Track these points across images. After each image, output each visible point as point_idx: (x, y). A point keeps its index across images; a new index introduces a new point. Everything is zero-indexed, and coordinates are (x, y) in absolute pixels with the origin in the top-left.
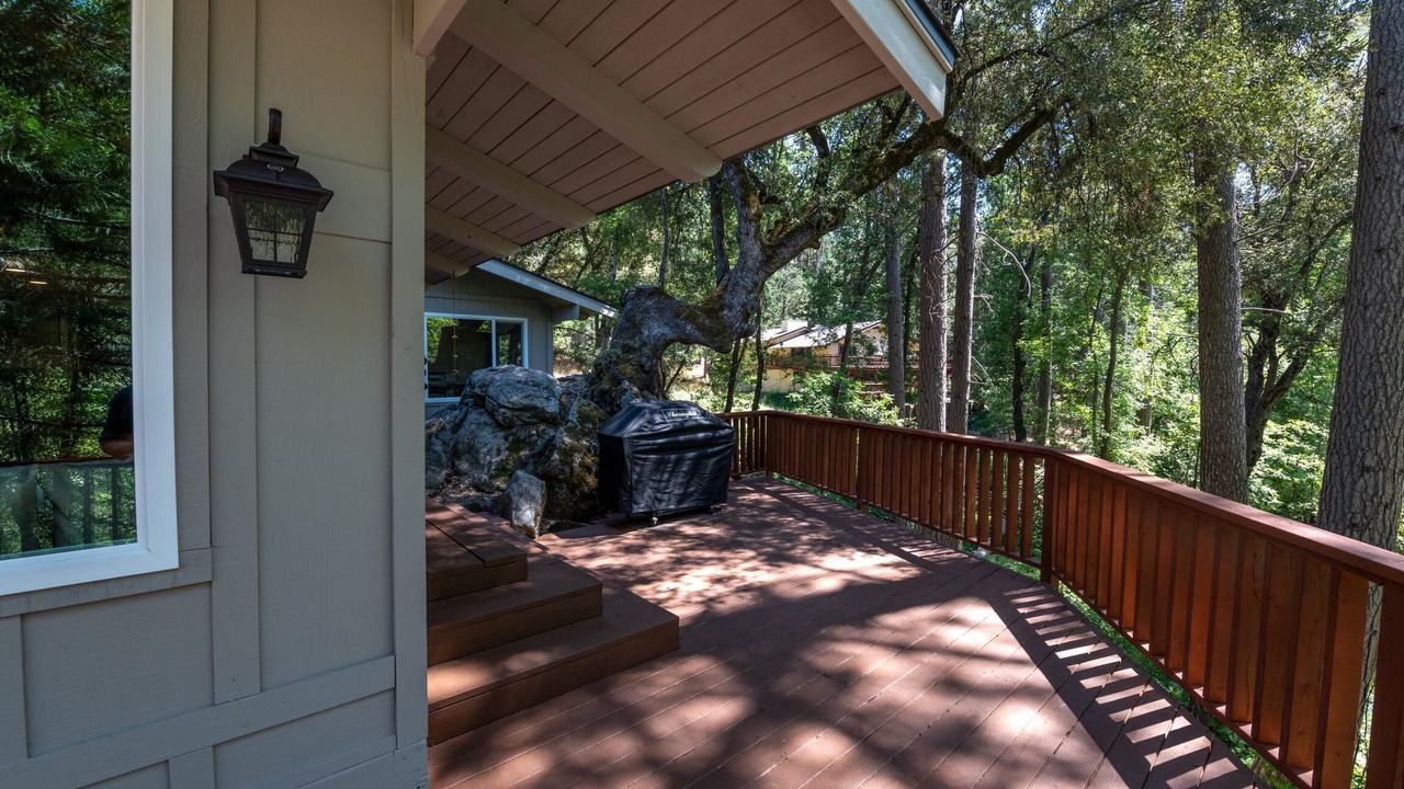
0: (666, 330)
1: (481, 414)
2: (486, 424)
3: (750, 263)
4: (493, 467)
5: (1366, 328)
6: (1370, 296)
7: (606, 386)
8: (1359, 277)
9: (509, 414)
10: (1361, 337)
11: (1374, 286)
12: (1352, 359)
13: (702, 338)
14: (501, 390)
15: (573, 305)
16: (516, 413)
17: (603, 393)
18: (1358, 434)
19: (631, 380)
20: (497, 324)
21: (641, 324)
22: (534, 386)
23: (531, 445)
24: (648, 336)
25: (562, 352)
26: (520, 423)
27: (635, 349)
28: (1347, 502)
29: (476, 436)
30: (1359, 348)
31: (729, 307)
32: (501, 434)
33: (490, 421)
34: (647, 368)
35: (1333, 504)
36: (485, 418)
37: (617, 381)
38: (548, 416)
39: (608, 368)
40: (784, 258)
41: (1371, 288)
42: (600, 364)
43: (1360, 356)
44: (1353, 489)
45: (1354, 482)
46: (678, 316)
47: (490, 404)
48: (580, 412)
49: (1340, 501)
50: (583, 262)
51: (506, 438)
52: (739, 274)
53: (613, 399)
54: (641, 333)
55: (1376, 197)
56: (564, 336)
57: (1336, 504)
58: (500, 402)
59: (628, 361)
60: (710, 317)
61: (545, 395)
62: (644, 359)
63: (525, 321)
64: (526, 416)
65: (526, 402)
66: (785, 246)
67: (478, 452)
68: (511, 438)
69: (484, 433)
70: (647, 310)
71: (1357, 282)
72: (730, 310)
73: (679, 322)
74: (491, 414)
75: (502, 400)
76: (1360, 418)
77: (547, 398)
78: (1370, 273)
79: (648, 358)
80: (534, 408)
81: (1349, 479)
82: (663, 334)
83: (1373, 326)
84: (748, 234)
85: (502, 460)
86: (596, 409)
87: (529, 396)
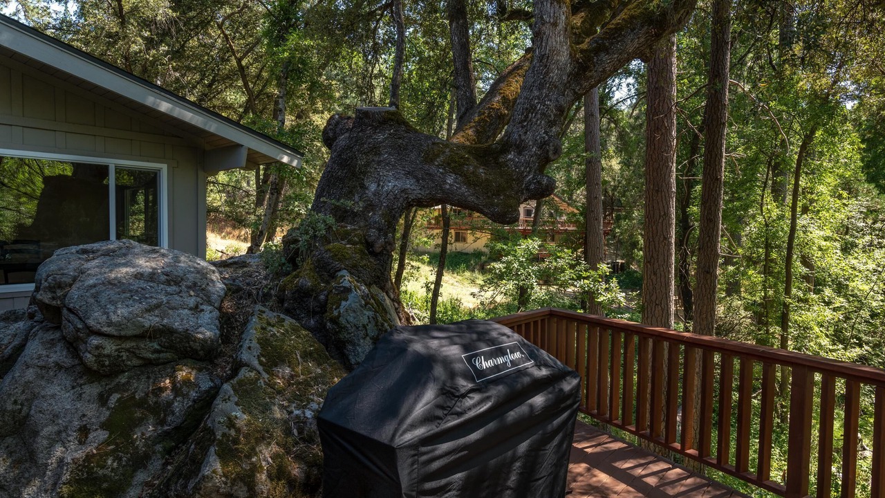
0: (409, 184)
1: (52, 344)
2: (59, 366)
3: (554, 74)
4: (66, 477)
7: (306, 279)
9: (110, 347)
13: (472, 199)
14: (95, 296)
15: (239, 146)
16: (128, 345)
17: (303, 294)
19: (354, 269)
20: (119, 170)
21: (365, 173)
22: (168, 283)
23: (160, 411)
24: (376, 194)
25: (216, 210)
26: (136, 362)
27: (355, 215)
29: (35, 396)
31: (518, 147)
32: (92, 390)
33: (68, 362)
34: (377, 248)
36: (59, 355)
37: (326, 271)
38: (197, 346)
39: (310, 247)
40: (604, 71)
42: (296, 241)
46: (432, 161)
47: (71, 325)
48: (264, 343)
50: (241, 110)
51: (103, 399)
52: (536, 93)
53: (323, 307)
54: (363, 187)
56: (219, 192)
58: (91, 322)
59: (345, 236)
60: (485, 164)
61: (192, 302)
62: (373, 232)
63: (164, 168)
64: (148, 349)
65: (151, 321)
66: (607, 51)
67: (36, 433)
68: (115, 398)
69: (54, 389)
70: (375, 150)
72: (520, 153)
73: (433, 169)
74: (73, 346)
75: (96, 318)
77: (196, 309)
79: (380, 230)
80: (168, 331)
82: (404, 191)
84: (555, 24)
85: (89, 457)
86: (295, 330)
87: (158, 306)
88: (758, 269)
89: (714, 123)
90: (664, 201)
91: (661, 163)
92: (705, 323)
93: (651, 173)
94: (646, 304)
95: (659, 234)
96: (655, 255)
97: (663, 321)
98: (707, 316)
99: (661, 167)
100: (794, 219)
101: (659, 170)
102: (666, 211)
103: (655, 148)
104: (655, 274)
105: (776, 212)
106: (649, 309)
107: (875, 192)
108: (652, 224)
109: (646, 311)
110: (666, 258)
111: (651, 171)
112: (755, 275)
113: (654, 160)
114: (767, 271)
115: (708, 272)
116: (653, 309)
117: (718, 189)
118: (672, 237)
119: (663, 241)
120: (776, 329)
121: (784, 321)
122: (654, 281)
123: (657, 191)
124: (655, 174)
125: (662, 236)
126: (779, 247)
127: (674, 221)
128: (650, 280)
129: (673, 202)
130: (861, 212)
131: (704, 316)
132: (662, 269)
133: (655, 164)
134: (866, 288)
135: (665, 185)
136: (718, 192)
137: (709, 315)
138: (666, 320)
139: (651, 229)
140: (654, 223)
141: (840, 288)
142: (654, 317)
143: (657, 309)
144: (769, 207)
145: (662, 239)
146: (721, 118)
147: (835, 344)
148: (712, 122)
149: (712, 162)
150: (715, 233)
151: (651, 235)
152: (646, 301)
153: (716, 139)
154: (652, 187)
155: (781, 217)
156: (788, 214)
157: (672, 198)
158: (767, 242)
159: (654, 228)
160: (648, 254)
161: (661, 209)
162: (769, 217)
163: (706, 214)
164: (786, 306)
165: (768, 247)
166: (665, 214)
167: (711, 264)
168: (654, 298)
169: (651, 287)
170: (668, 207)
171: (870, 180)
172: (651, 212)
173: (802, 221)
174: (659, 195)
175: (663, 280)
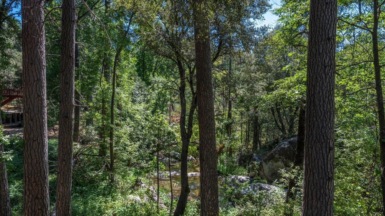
5: (326, 77)
6: (327, 61)
8: (321, 51)
10: (324, 82)
11: (328, 57)
12: (321, 93)
18: (327, 131)
28: (326, 167)
30: (324, 88)
35: (320, 169)
41: (326, 57)
43: (324, 92)
44: (327, 159)
45: (328, 156)
49: (323, 167)
55: (326, 12)
57: (322, 168)
71: (320, 53)
76: (327, 123)
78: (326, 50)
81: (326, 155)
83: (328, 77)
88: (100, 112)
89: (67, 19)
90: (37, 71)
91: (33, 45)
92: (66, 150)
93: (26, 51)
94: (26, 141)
95: (34, 93)
96: (31, 107)
97: (39, 151)
98: (67, 146)
99: (34, 47)
100: (114, 89)
101: (32, 50)
102: (38, 77)
103: (28, 34)
104: (32, 120)
105: (107, 86)
106: (28, 144)
107: (141, 80)
108: (29, 86)
109: (26, 146)
110: (40, 109)
111: (26, 49)
112: (98, 115)
113: (28, 42)
114: (103, 113)
115: (66, 117)
116: (32, 144)
117: (71, 63)
118: (44, 95)
119: (37, 98)
120: (108, 139)
121: (111, 136)
122: (32, 125)
123: (31, 64)
124: (29, 52)
125: (36, 94)
126: (108, 102)
127: (45, 85)
128: (28, 125)
129: (44, 72)
130: (137, 88)
131: (65, 146)
132: (37, 116)
133: (29, 45)
134: (140, 117)
135: (37, 60)
136: (71, 65)
137: (68, 144)
138: (42, 150)
139: (27, 90)
140: (30, 85)
141: (132, 118)
142: (32, 150)
143: (34, 144)
144: (104, 84)
145: (36, 96)
146: (72, 17)
147: (131, 142)
148: (66, 19)
149: (67, 45)
150: (70, 92)
151: (28, 94)
152: (26, 139)
153: (68, 30)
154: (27, 60)
155: (108, 88)
156: (111, 87)
157: (43, 70)
158: (103, 100)
159: (30, 88)
160: (26, 106)
161: (35, 76)
162: (104, 88)
163: (64, 79)
164: (112, 128)
165: (104, 101)
166: (38, 80)
167: (68, 111)
168: (32, 136)
169: (29, 129)
170: (40, 75)
171: (139, 76)
172: (28, 78)
173: (117, 90)
174: (33, 66)
175: (38, 124)
